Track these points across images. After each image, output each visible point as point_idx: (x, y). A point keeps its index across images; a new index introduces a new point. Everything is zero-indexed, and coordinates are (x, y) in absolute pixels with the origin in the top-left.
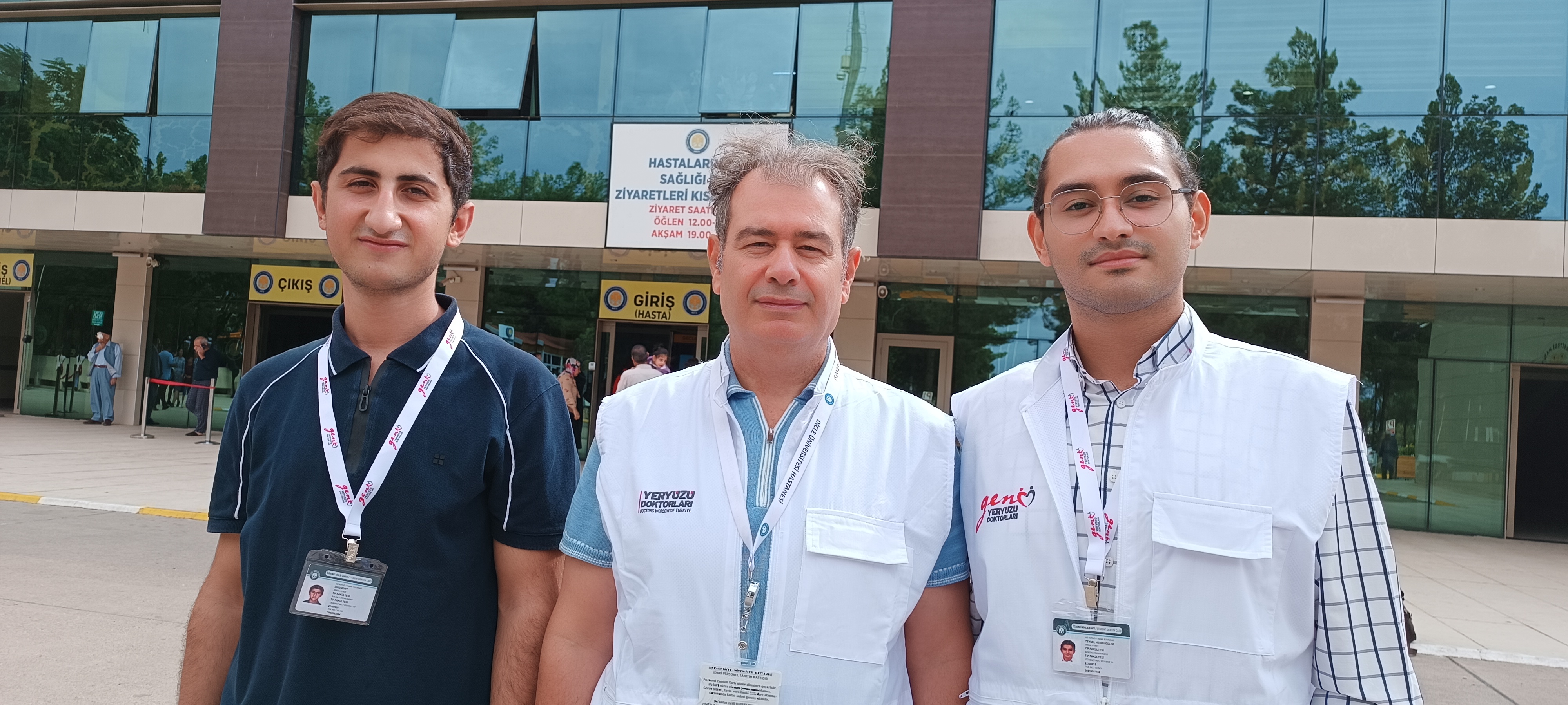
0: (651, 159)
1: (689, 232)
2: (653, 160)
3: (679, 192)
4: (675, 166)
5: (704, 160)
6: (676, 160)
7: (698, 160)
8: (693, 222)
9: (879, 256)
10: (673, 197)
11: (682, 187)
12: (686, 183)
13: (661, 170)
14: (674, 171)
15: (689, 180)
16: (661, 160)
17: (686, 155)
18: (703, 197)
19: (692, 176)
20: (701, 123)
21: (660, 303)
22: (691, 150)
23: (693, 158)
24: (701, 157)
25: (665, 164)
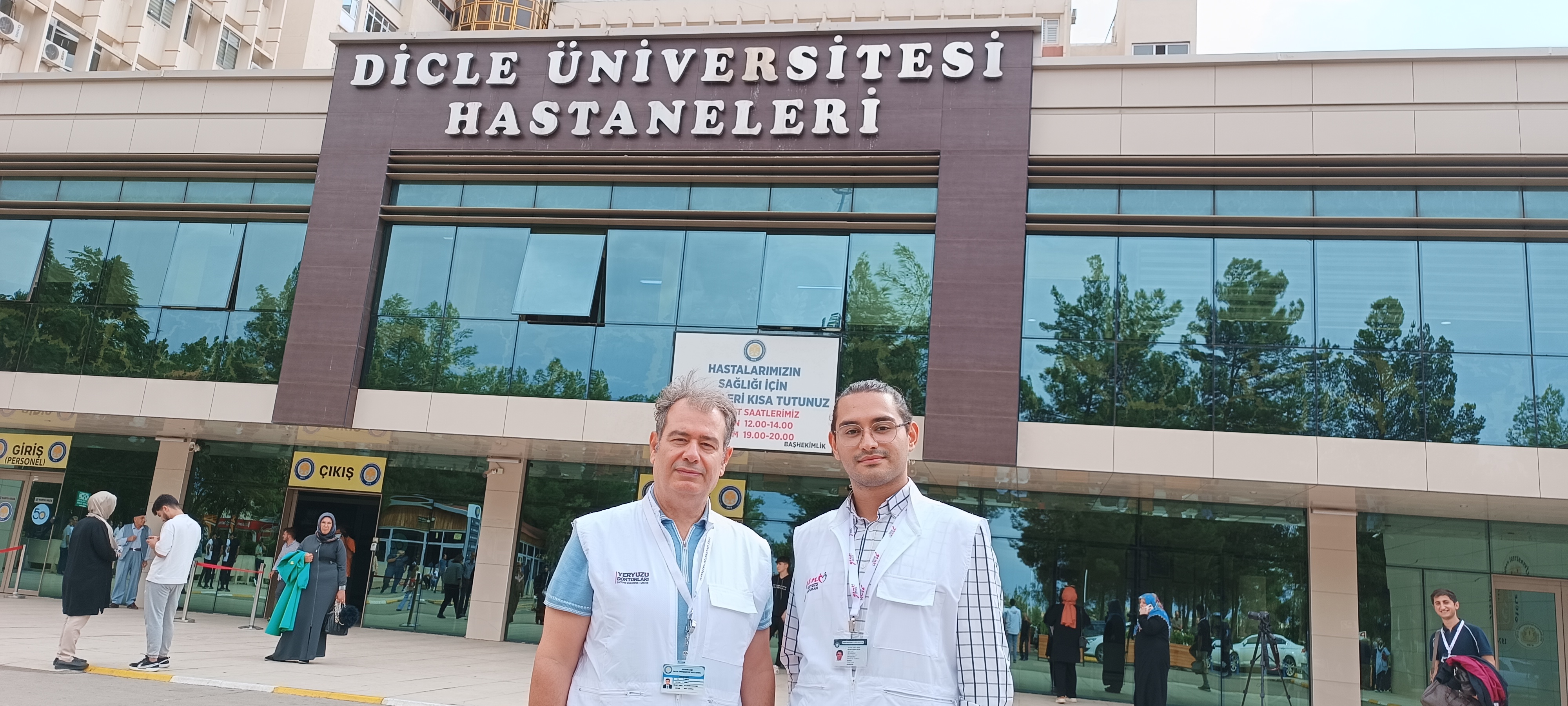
0: (710, 365)
1: (745, 432)
2: (712, 366)
4: (733, 373)
5: (760, 367)
6: (734, 366)
7: (755, 367)
8: (748, 423)
9: (924, 460)
11: (740, 391)
12: (743, 387)
13: (720, 375)
14: (732, 377)
15: (746, 385)
16: (720, 366)
17: (744, 362)
18: (759, 401)
19: (749, 381)
20: (758, 334)
22: (749, 358)
23: (750, 365)
24: (758, 364)
25: (724, 370)
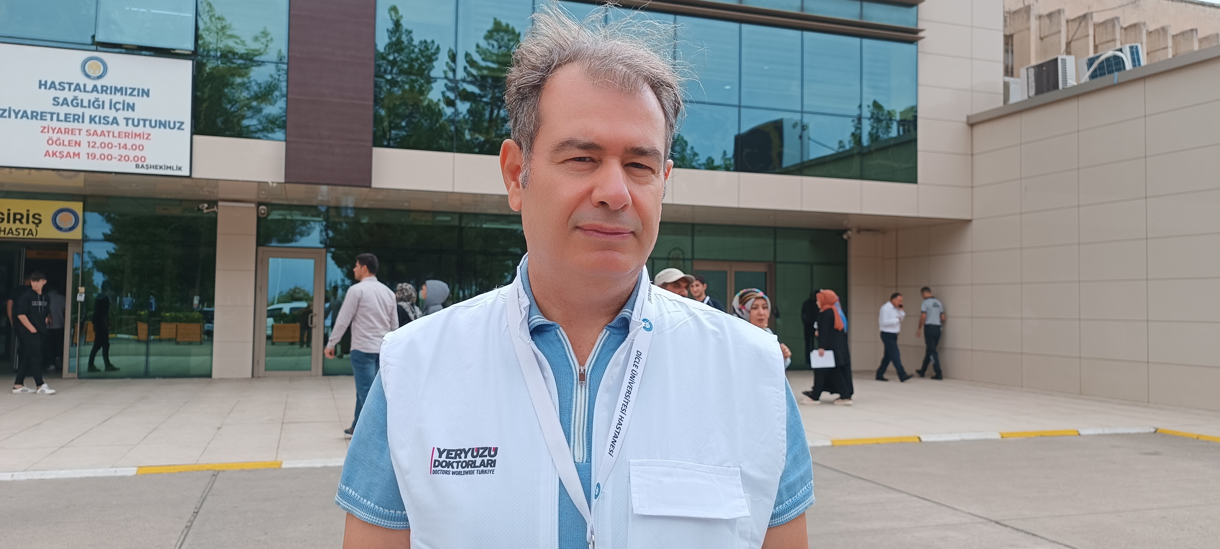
0: (40, 81)
1: (88, 154)
2: (43, 83)
3: (74, 115)
4: (70, 90)
5: (102, 87)
6: (70, 84)
7: (95, 86)
8: (91, 145)
9: (286, 182)
10: (68, 119)
11: (79, 111)
12: (82, 106)
13: (53, 93)
14: (69, 95)
15: (86, 103)
16: (53, 83)
17: (82, 80)
18: (102, 121)
19: (89, 101)
20: (96, 50)
21: (24, 220)
22: (88, 76)
23: (90, 84)
24: (99, 83)
25: (58, 87)
